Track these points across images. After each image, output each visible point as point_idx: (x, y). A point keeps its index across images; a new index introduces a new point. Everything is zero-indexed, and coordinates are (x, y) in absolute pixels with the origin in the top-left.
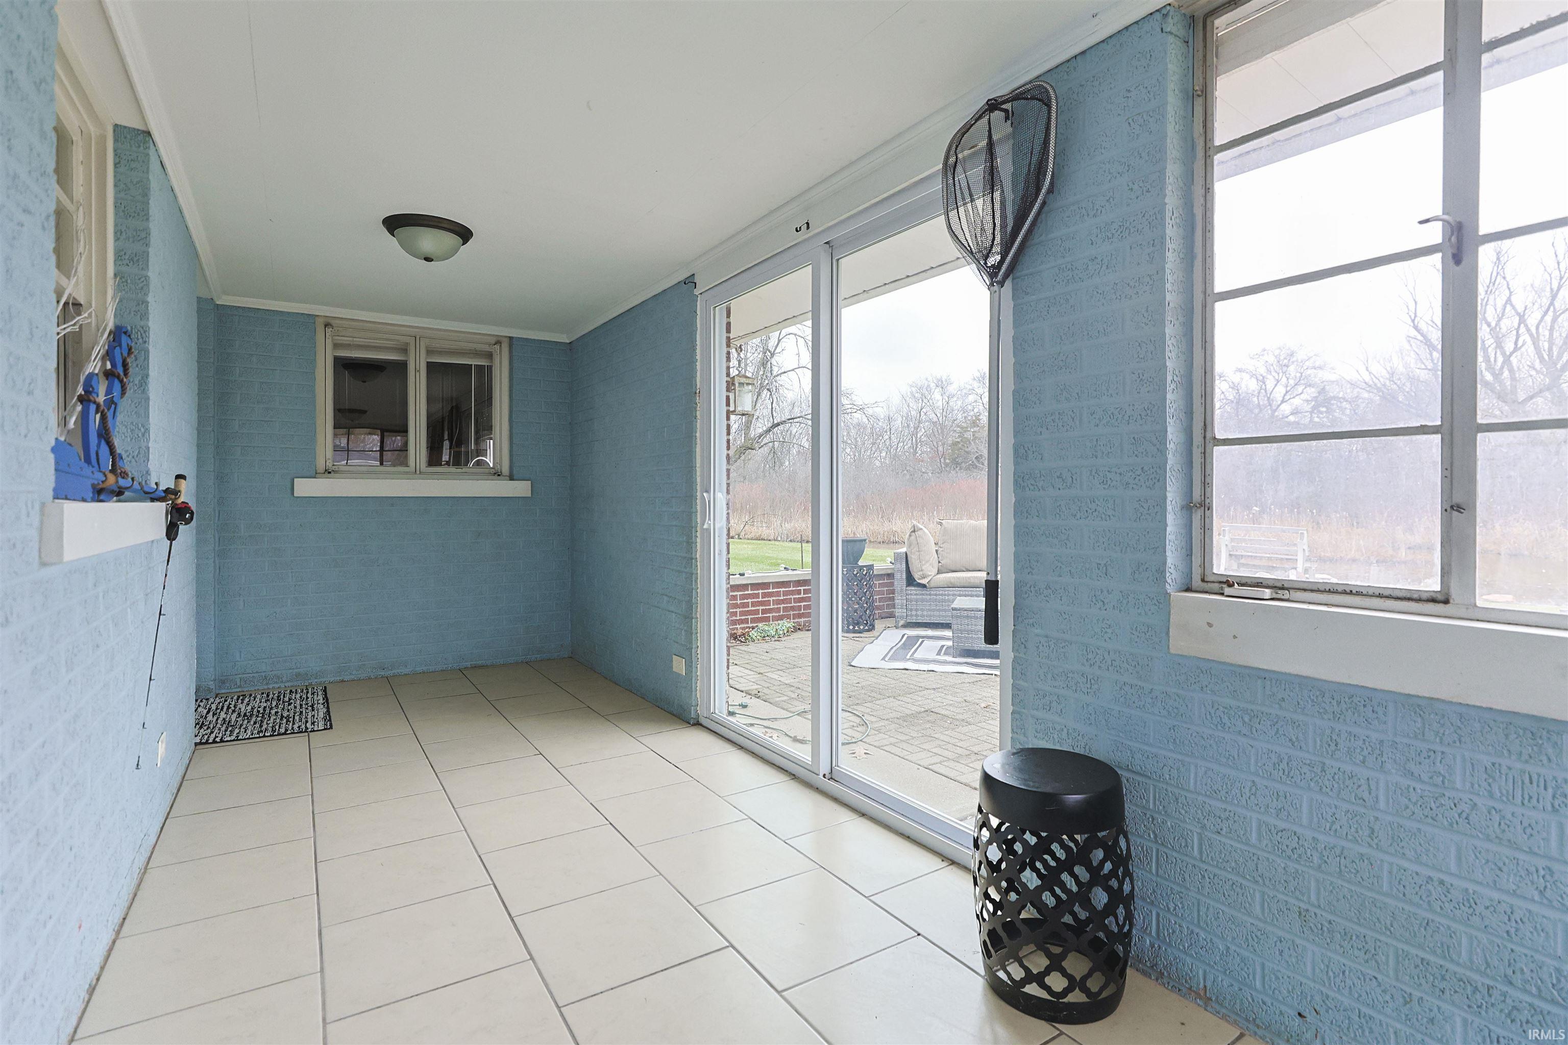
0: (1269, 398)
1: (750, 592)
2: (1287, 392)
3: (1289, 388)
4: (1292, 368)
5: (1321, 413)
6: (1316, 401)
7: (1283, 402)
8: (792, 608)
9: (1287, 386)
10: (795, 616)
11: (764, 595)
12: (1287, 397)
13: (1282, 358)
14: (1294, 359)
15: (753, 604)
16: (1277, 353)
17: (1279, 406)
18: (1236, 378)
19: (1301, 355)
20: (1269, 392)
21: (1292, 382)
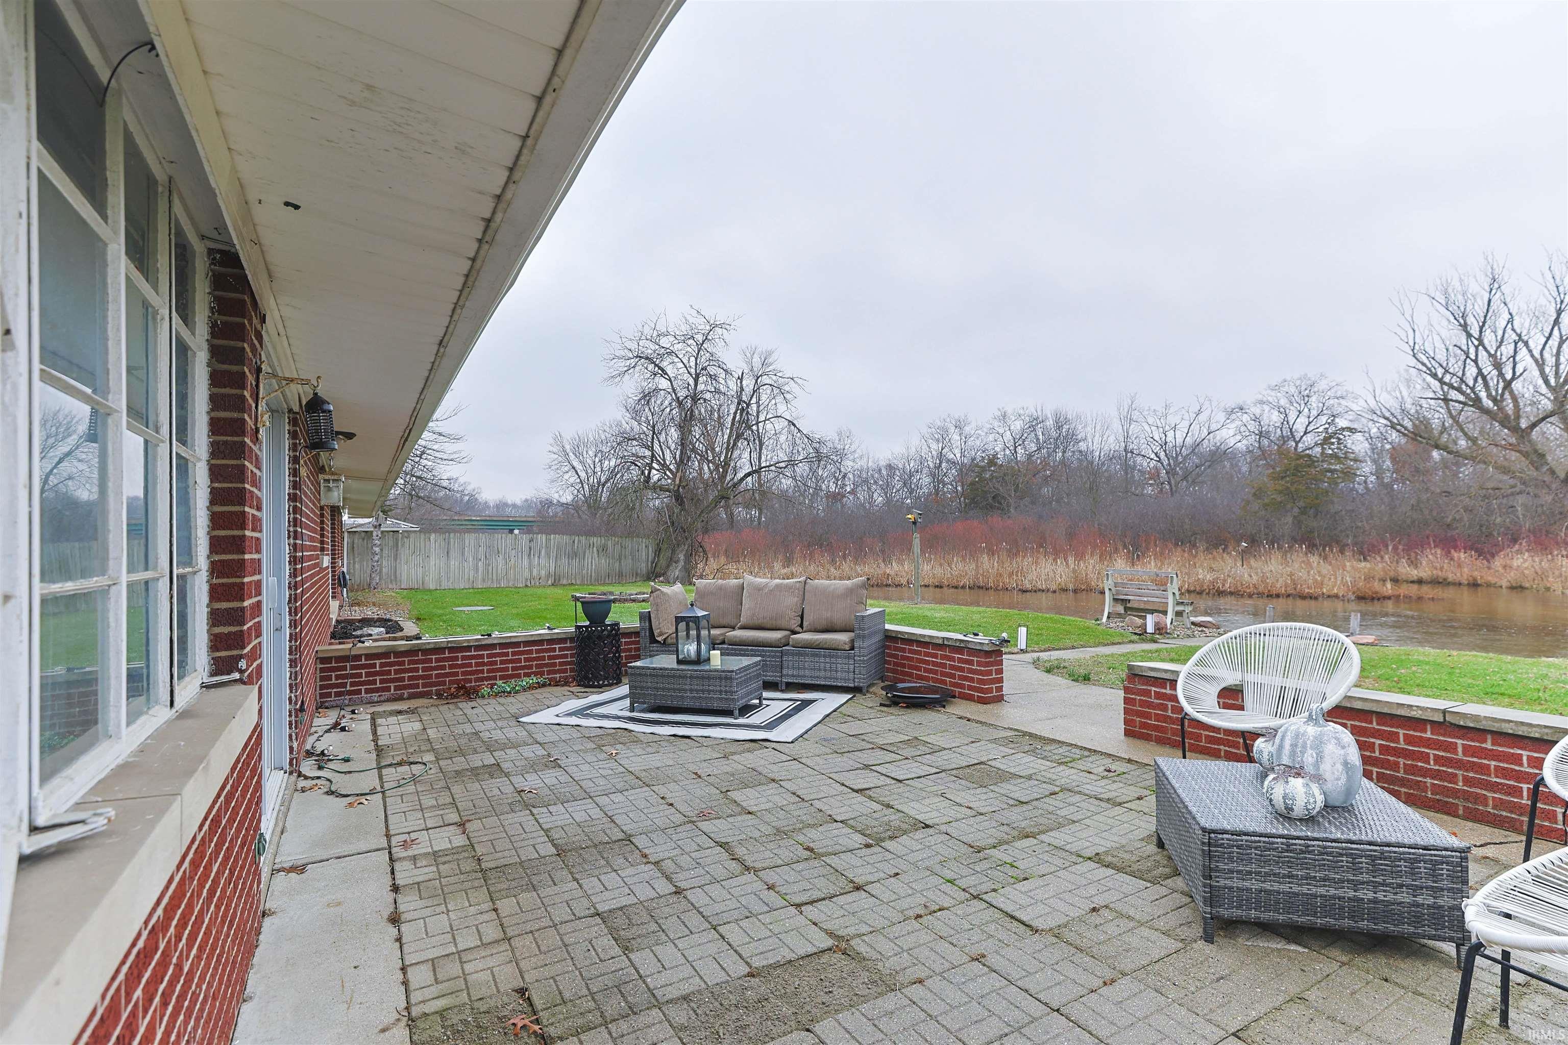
0: (1291, 430)
1: (498, 651)
2: (1310, 423)
3: (1311, 419)
4: (1313, 399)
5: (1333, 444)
6: (1327, 432)
7: (1305, 433)
8: (547, 665)
9: (1309, 417)
10: (549, 673)
11: (514, 654)
12: (1310, 429)
13: (1303, 388)
14: (1316, 389)
15: (502, 662)
16: (1298, 383)
17: (1302, 437)
18: (1257, 411)
19: (1322, 385)
20: (1291, 423)
21: (1314, 413)
